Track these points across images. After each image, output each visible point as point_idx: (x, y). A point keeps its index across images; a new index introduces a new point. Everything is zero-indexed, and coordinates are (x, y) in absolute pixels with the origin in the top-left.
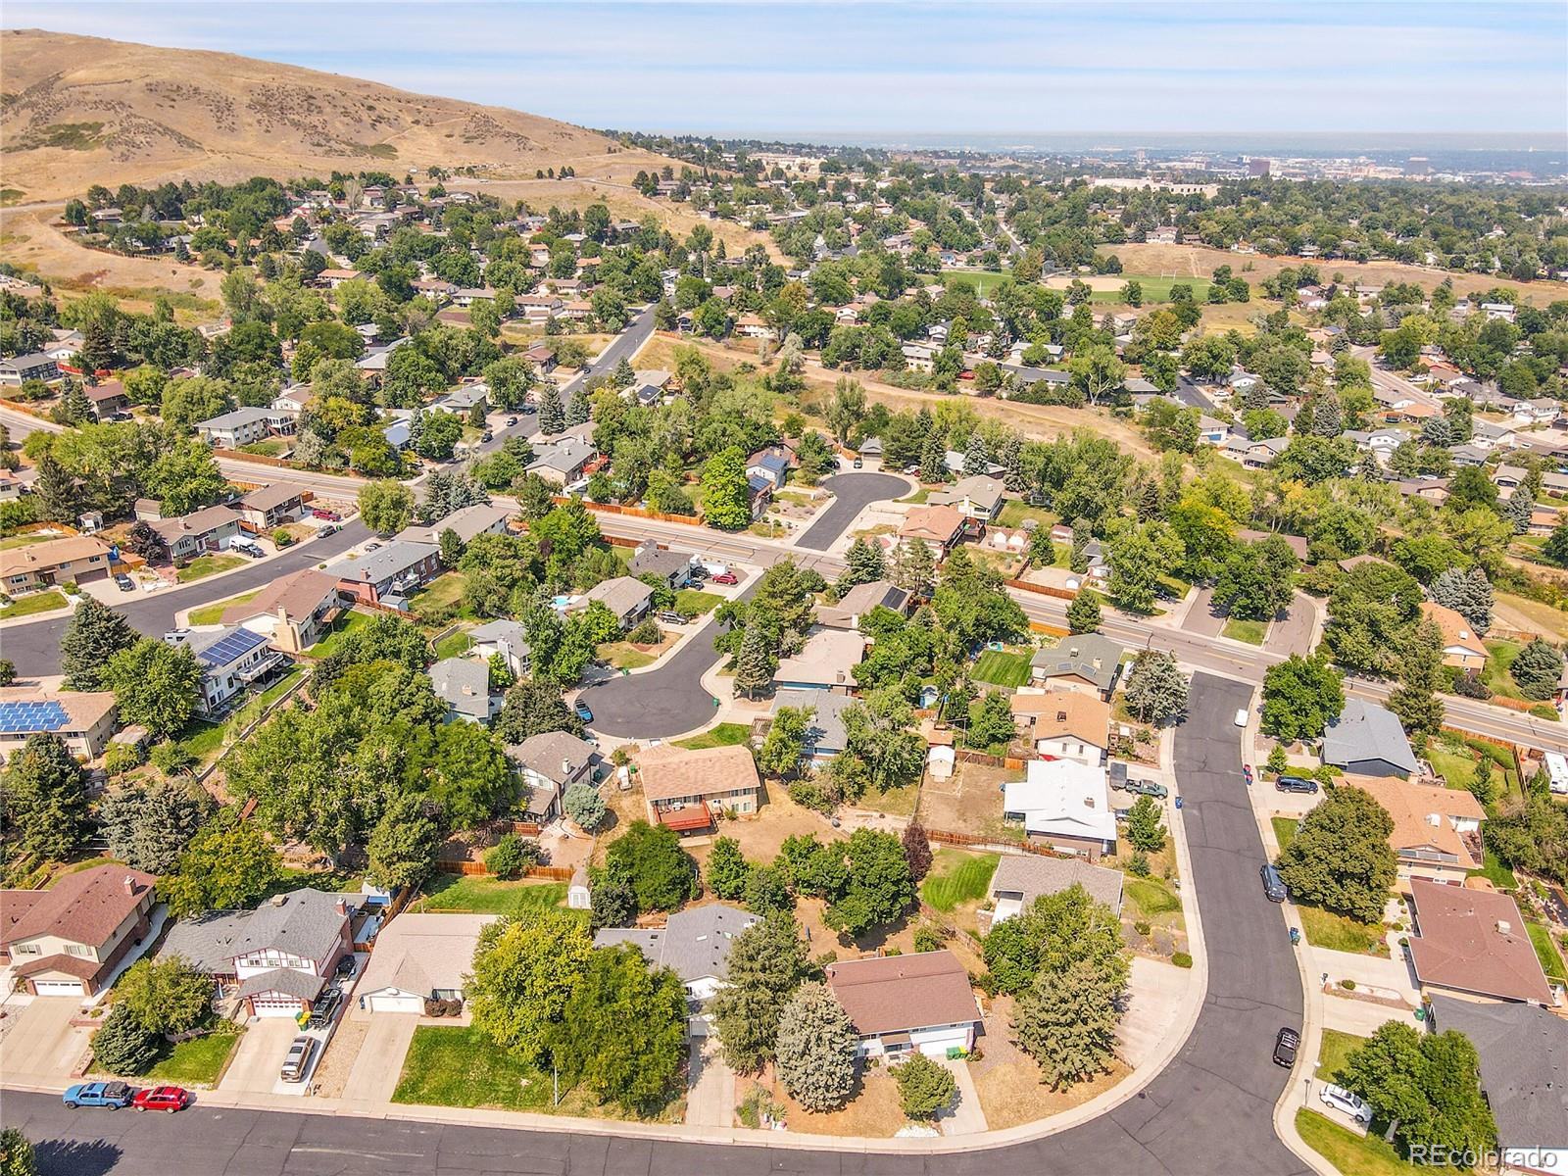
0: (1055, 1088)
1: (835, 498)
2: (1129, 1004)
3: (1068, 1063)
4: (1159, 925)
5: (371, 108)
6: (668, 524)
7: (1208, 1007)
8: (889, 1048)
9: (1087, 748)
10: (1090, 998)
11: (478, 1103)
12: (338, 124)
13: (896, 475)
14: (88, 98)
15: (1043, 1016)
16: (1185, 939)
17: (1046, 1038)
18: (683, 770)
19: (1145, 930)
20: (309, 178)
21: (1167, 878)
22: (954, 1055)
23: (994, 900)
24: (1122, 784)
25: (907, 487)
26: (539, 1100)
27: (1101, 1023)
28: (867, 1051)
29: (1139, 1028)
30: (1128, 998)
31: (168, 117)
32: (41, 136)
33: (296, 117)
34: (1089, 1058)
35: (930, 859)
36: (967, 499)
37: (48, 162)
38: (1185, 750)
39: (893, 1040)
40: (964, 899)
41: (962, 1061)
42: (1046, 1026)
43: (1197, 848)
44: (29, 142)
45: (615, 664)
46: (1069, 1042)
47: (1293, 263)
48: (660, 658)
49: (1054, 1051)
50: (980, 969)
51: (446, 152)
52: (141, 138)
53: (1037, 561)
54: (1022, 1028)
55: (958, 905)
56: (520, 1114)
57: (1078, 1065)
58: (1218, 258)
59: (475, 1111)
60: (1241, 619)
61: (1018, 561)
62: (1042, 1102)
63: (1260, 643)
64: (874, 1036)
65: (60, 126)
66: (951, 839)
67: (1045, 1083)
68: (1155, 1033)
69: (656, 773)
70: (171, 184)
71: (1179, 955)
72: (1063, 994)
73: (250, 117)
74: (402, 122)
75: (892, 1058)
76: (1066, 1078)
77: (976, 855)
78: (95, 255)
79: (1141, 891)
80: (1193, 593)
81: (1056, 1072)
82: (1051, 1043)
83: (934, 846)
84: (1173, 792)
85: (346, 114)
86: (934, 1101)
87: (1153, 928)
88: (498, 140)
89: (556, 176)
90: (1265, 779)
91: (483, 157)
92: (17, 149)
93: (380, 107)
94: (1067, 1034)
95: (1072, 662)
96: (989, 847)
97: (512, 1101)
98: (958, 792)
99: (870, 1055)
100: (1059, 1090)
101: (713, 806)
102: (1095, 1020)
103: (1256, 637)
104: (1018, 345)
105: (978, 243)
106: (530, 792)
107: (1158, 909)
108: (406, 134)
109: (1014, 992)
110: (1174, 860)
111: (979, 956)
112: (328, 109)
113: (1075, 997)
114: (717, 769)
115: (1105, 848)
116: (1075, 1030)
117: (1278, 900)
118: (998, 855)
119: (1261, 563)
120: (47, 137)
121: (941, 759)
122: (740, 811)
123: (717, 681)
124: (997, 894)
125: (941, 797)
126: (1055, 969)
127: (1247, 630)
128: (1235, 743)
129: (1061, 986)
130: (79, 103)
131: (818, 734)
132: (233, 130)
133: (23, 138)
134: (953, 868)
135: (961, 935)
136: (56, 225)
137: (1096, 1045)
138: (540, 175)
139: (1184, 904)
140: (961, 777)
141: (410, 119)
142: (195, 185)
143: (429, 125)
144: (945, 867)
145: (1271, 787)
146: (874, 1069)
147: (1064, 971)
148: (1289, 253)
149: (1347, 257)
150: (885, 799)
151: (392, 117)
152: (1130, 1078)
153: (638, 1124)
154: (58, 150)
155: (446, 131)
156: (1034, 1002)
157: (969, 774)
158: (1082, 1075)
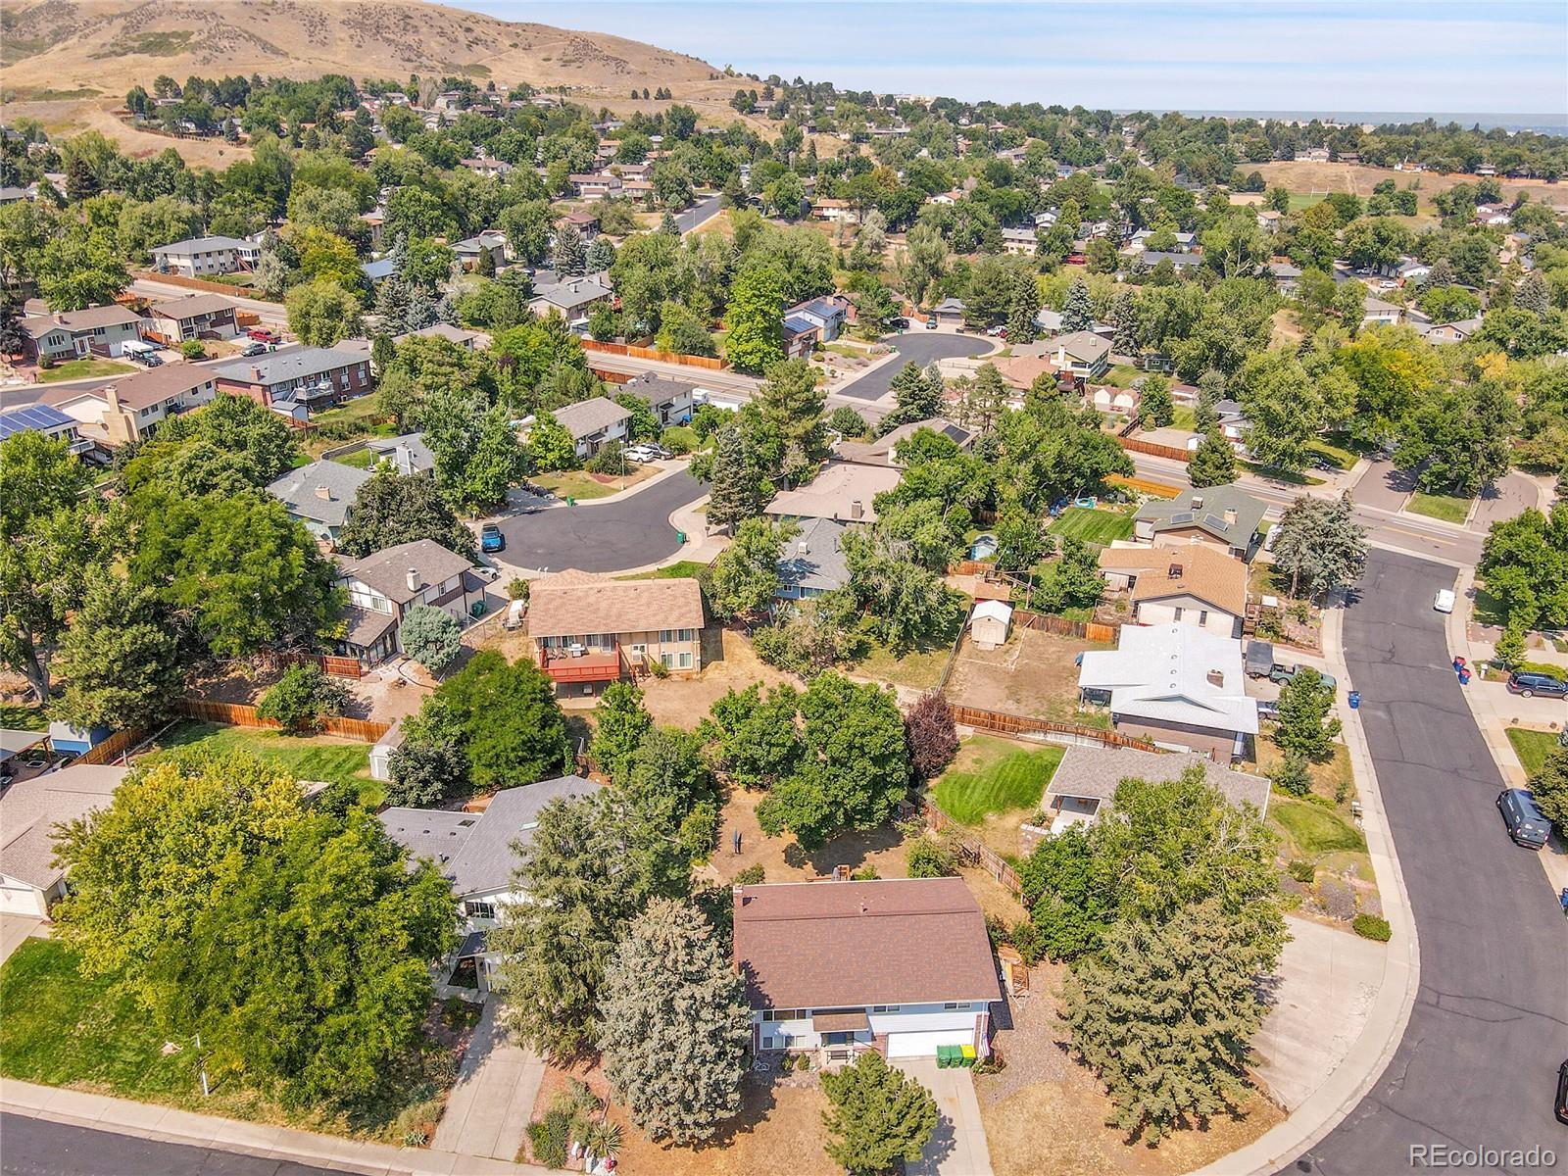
0: (1135, 1136)
1: (897, 354)
2: (1277, 994)
3: (1165, 1096)
4: (1328, 870)
5: (468, 30)
6: (682, 367)
7: (1423, 1010)
8: (830, 1038)
9: (1213, 616)
10: (1214, 972)
11: (69, 1079)
12: (433, 44)
13: (978, 336)
14: (180, 7)
15: (1119, 1000)
16: (1375, 895)
17: (1122, 1042)
18: (592, 599)
19: (1305, 875)
20: (387, 81)
21: (1341, 800)
22: (949, 1059)
23: (1051, 812)
24: (1265, 669)
25: (991, 347)
26: (177, 1085)
27: (1231, 1023)
28: (789, 1039)
29: (1295, 1037)
30: (1274, 982)
31: (259, 29)
32: (131, 43)
33: (391, 36)
34: (1201, 1087)
35: (954, 749)
36: (1062, 351)
37: (132, 67)
38: (1360, 635)
39: (836, 1024)
40: (1002, 808)
41: (965, 1072)
42: (1123, 1020)
43: (1386, 763)
44: (118, 49)
45: (559, 493)
46: (1167, 1054)
47: (1471, 180)
48: (622, 490)
49: (1137, 1069)
50: (1015, 915)
51: (542, 74)
52: (226, 43)
53: (1150, 419)
54: (1078, 1019)
55: (991, 817)
56: (137, 1104)
57: (1183, 1099)
58: (1379, 176)
59: (61, 1092)
60: (1433, 493)
61: (1125, 421)
62: (1109, 1162)
63: (1462, 522)
64: (802, 1014)
65: (151, 35)
66: (992, 722)
67: (1115, 1126)
68: (1329, 1050)
69: (550, 601)
70: (240, 78)
71: (1366, 919)
72: (1159, 961)
73: (343, 33)
74: (500, 46)
75: (835, 1056)
76: (1158, 1121)
77: (1028, 748)
78: (146, 136)
79: (1297, 816)
80: (1362, 466)
81: (1138, 1109)
82: (1131, 1053)
83: (964, 731)
84: (1344, 687)
85: (442, 34)
86: (891, 1147)
87: (1318, 874)
88: (595, 64)
89: (651, 97)
90: (1489, 677)
91: (578, 80)
92: (105, 56)
93: (478, 30)
94: (1163, 1038)
95: (1194, 513)
96: (1051, 738)
97: (130, 1082)
98: (1011, 664)
99: (796, 1047)
100: (1142, 1143)
101: (631, 654)
102: (1221, 1016)
103: (1459, 516)
104: (1140, 233)
105: (1100, 159)
106: (356, 614)
107: (1325, 845)
108: (502, 56)
109: (1071, 957)
110: (1350, 776)
111: (1016, 895)
112: (425, 29)
113: (1183, 968)
114: (643, 601)
115: (1238, 747)
116: (1180, 1031)
117: (1532, 846)
118: (1062, 749)
119: (1469, 414)
120: (136, 44)
121: (991, 618)
122: (675, 666)
123: (689, 519)
124: (1059, 802)
125: (986, 668)
126: (1146, 915)
127: (1441, 506)
128: (1439, 632)
129: (1157, 947)
130: (171, 12)
131: (805, 568)
132: (324, 44)
133: (113, 45)
134: (990, 763)
135: (990, 861)
136: (117, 113)
137: (1218, 1062)
138: (635, 96)
139: (1370, 842)
140: (1019, 646)
141: (508, 43)
142: (264, 78)
143: (528, 48)
144: (976, 761)
145: (1499, 689)
146: (798, 1075)
147: (1163, 920)
148: (1465, 172)
149: (1533, 176)
150: (898, 667)
151: (490, 39)
152: (1279, 1129)
153: (343, 1142)
154: (145, 57)
155: (544, 55)
156: (1104, 975)
157: (1031, 643)
158: (1189, 1116)
